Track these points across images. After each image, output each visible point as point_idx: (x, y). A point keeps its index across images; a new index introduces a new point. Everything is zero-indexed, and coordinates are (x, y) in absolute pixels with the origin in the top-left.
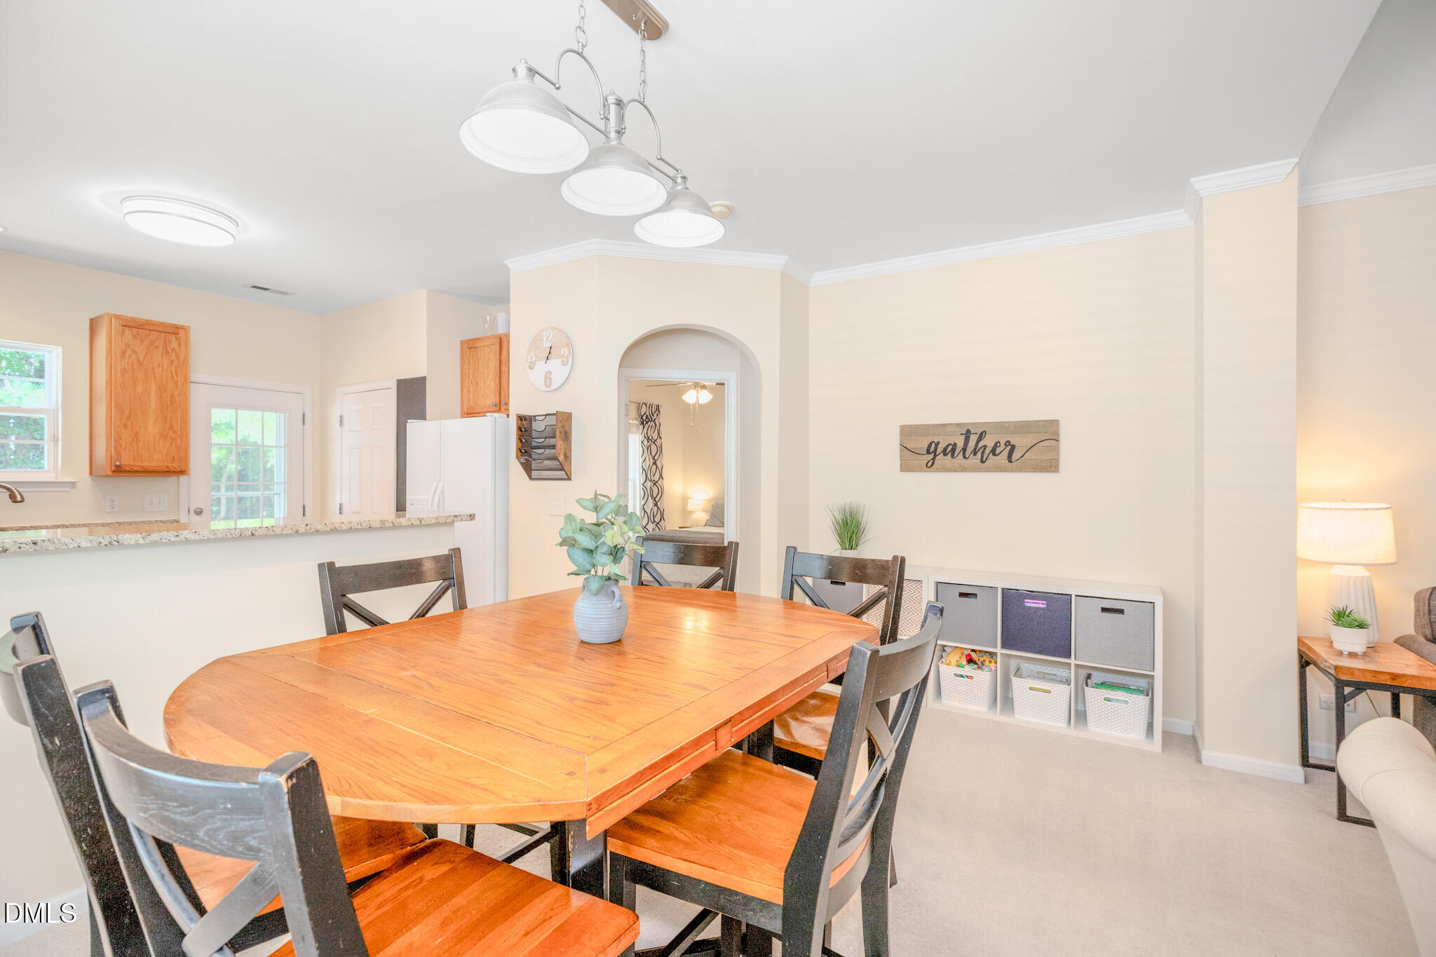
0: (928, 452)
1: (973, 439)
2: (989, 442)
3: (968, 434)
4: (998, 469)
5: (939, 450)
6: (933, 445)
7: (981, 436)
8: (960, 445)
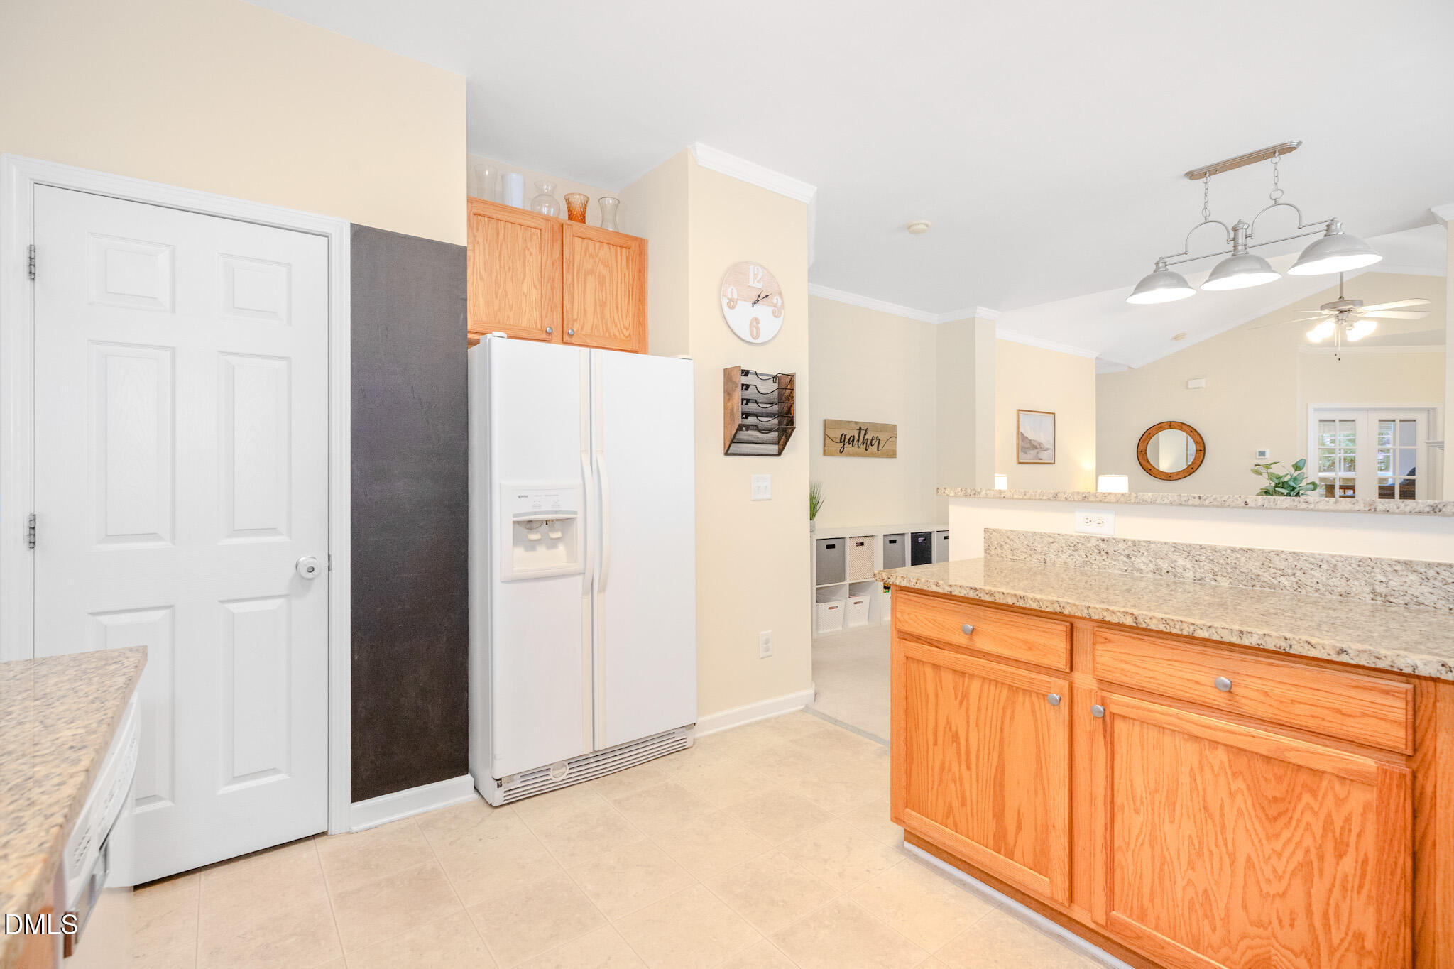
0: (841, 442)
1: (863, 432)
2: (869, 436)
3: (860, 429)
4: (873, 455)
5: (846, 440)
6: (843, 436)
7: (866, 431)
8: (856, 437)
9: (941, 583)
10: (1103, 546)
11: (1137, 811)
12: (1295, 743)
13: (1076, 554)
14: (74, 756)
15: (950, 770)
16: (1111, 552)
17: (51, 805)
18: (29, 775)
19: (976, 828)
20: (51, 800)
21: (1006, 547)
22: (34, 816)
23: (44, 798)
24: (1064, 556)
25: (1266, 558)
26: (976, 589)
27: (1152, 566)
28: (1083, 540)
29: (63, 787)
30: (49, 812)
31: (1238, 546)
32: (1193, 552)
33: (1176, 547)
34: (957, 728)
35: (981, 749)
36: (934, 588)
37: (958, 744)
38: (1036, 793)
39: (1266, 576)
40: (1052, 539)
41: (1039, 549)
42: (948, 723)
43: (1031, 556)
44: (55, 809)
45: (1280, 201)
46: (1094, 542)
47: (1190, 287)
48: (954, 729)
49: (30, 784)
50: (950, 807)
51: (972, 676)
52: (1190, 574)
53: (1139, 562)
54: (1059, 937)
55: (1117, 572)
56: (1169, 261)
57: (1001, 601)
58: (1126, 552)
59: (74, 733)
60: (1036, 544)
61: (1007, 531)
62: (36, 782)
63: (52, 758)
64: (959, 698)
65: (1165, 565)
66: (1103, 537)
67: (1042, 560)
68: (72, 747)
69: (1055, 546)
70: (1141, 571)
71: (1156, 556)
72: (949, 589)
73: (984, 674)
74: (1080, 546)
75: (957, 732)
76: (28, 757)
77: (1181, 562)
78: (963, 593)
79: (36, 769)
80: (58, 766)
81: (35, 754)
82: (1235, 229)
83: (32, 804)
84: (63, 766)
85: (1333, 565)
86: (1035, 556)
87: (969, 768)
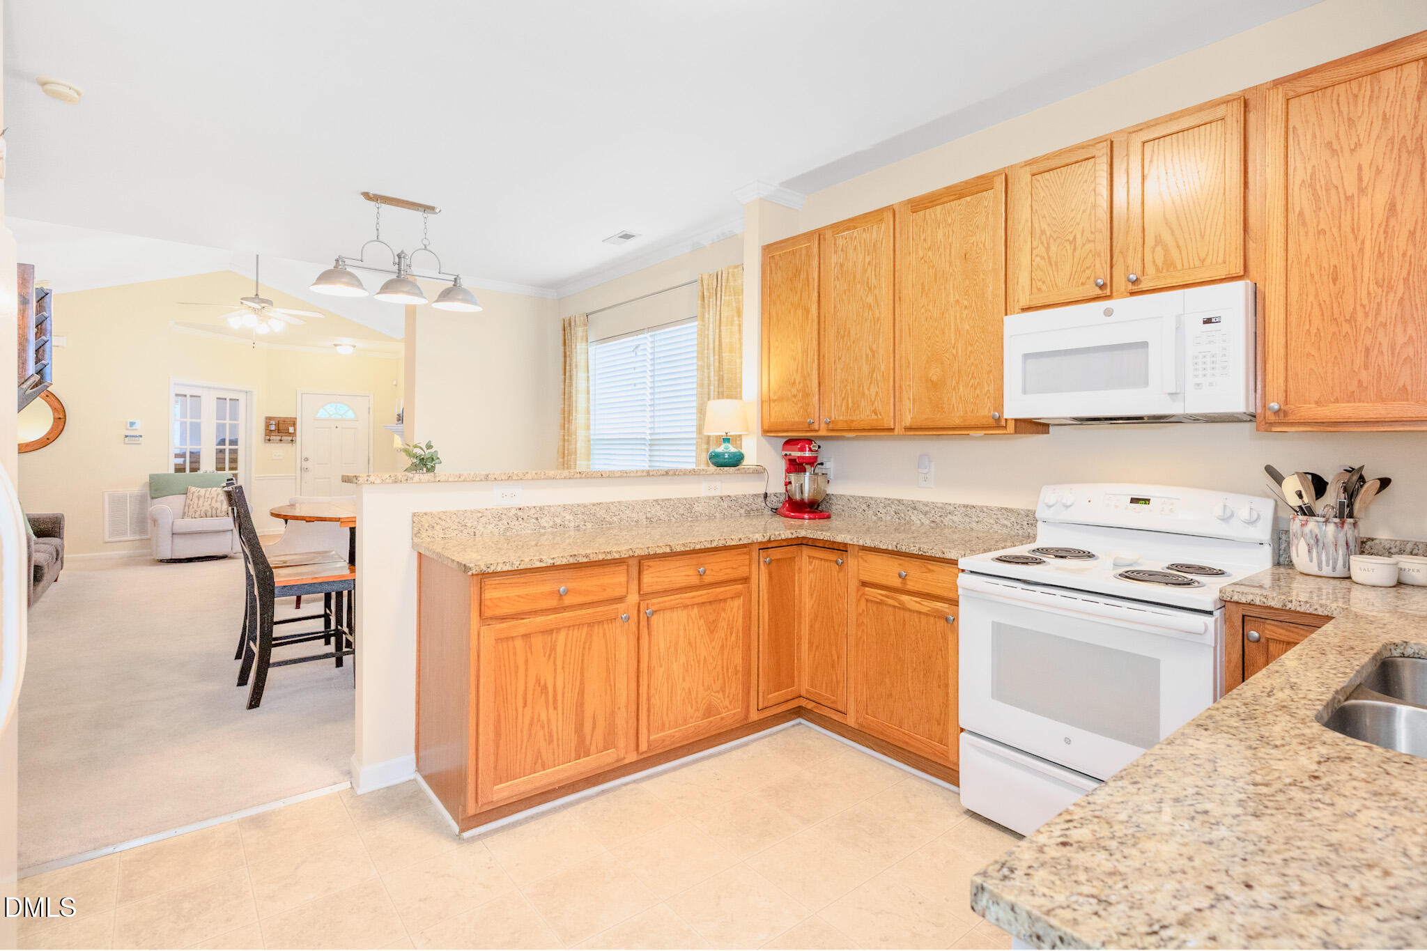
9: (544, 558)
10: (520, 513)
11: (661, 666)
12: (718, 590)
13: (500, 523)
14: (1209, 722)
15: (538, 720)
16: (525, 518)
17: (1236, 699)
18: (1241, 722)
19: (561, 756)
20: (1235, 701)
21: (438, 527)
22: (1247, 698)
23: (1238, 704)
24: (490, 527)
25: (607, 507)
26: (575, 555)
27: (551, 523)
28: (505, 512)
29: (1225, 705)
30: (1239, 697)
31: (595, 502)
32: (575, 509)
33: (565, 507)
34: (545, 680)
35: (566, 683)
36: (538, 564)
37: (547, 694)
38: (606, 693)
39: (608, 518)
40: (481, 514)
41: (469, 525)
42: (538, 680)
43: (462, 532)
44: (1235, 696)
45: (428, 248)
46: (513, 511)
47: (364, 289)
48: (542, 682)
49: (1243, 716)
50: (539, 752)
51: (558, 630)
52: (572, 524)
53: (543, 522)
54: (603, 792)
55: (529, 532)
56: (348, 262)
57: (595, 560)
58: (536, 516)
59: (1197, 742)
60: (465, 521)
61: (439, 513)
62: (1239, 715)
63: (1223, 728)
64: (547, 655)
65: (558, 521)
66: (520, 507)
67: (472, 533)
68: (1206, 730)
69: (483, 520)
70: (544, 528)
71: (554, 516)
72: (552, 562)
73: (567, 624)
74: (503, 516)
75: (545, 683)
76: (1238, 737)
77: (568, 517)
78: (564, 561)
79: (1236, 724)
80: (1223, 720)
81: (1232, 737)
82: (399, 256)
83: (1245, 704)
84: (1219, 718)
85: (631, 506)
86: (465, 531)
87: (555, 708)
